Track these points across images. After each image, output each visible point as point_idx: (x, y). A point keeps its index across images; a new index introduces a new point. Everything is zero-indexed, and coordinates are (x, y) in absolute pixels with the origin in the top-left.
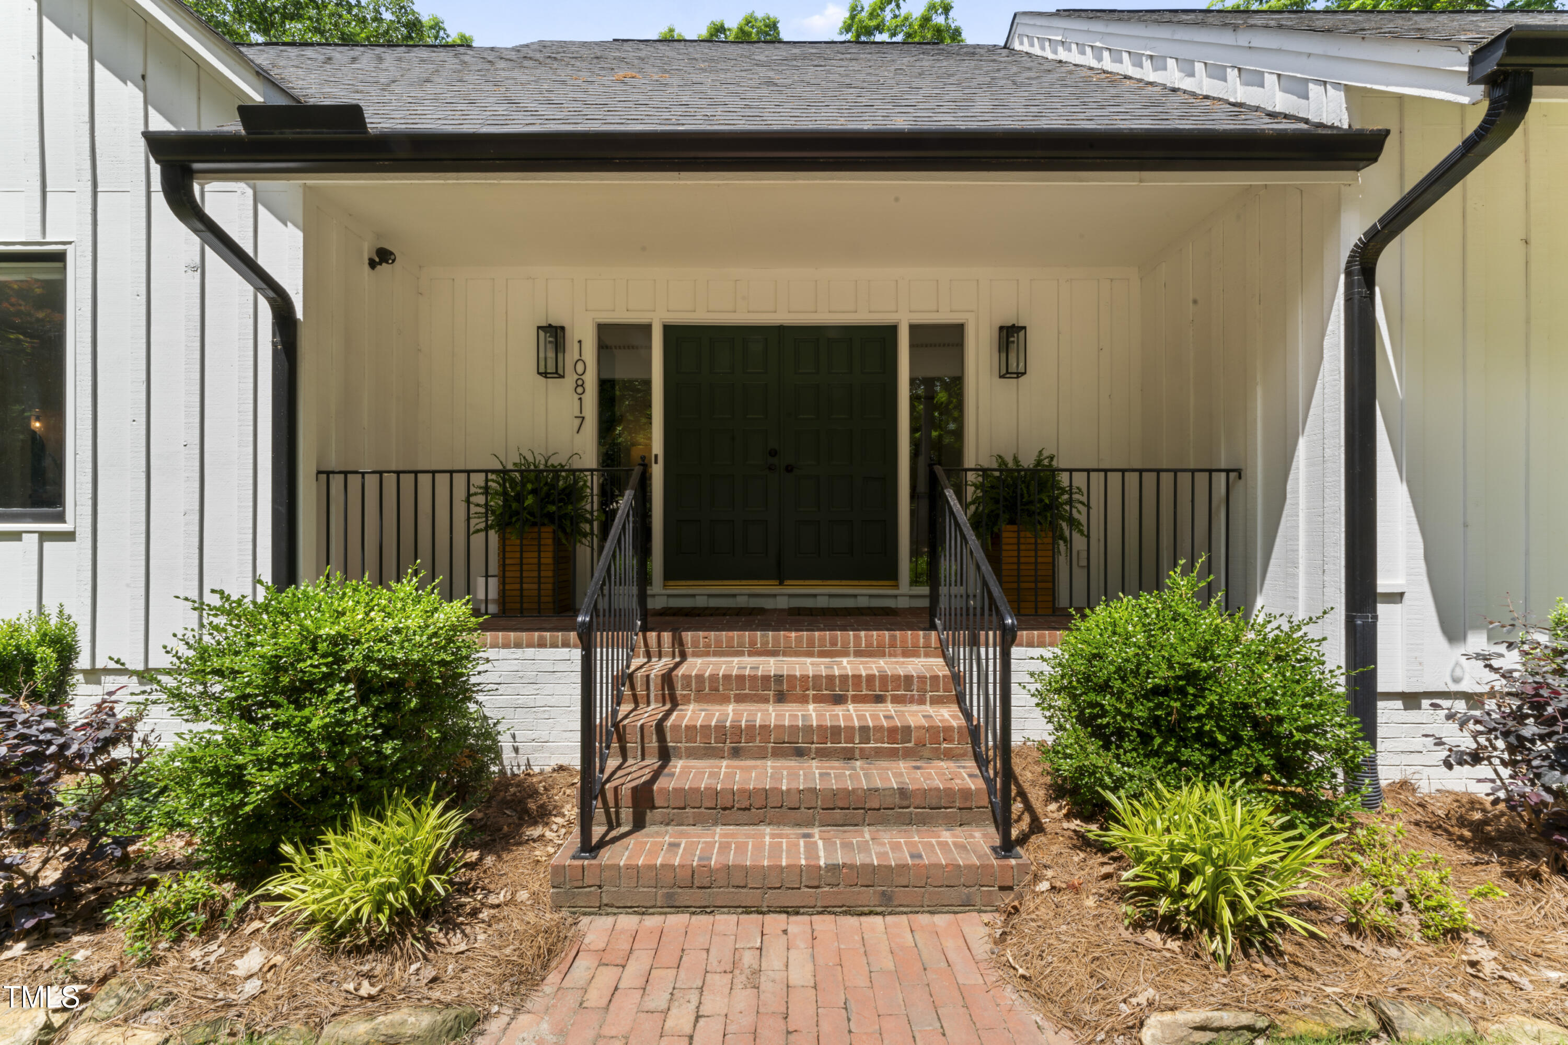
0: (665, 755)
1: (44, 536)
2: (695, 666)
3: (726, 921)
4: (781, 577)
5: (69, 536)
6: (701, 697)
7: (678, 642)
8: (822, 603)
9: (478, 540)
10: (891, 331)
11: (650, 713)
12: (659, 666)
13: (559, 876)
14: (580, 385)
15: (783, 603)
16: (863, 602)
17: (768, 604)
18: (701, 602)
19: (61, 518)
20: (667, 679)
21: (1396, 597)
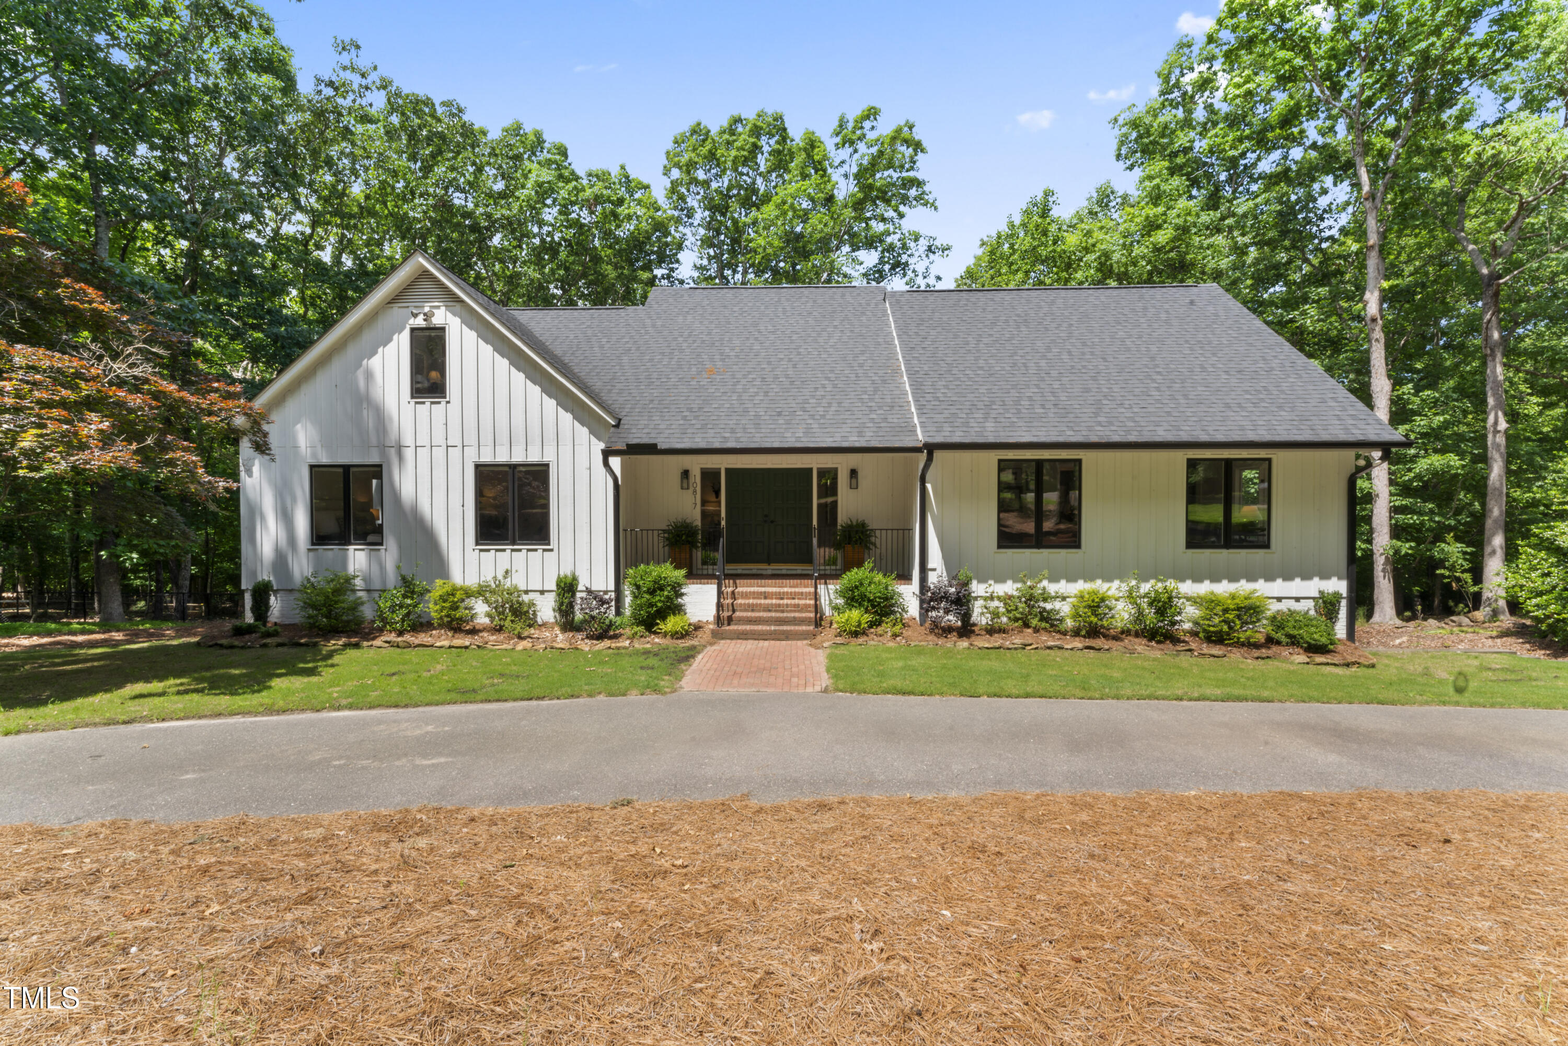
0: (734, 611)
1: (544, 550)
2: (740, 589)
3: (751, 642)
4: (769, 562)
5: (551, 550)
6: (742, 598)
7: (735, 583)
8: (784, 572)
9: (661, 550)
10: (811, 470)
11: (729, 601)
12: (730, 590)
13: (713, 632)
14: (695, 491)
15: (769, 572)
16: (799, 572)
17: (764, 572)
18: (739, 572)
19: (549, 544)
20: (733, 593)
21: (934, 570)
